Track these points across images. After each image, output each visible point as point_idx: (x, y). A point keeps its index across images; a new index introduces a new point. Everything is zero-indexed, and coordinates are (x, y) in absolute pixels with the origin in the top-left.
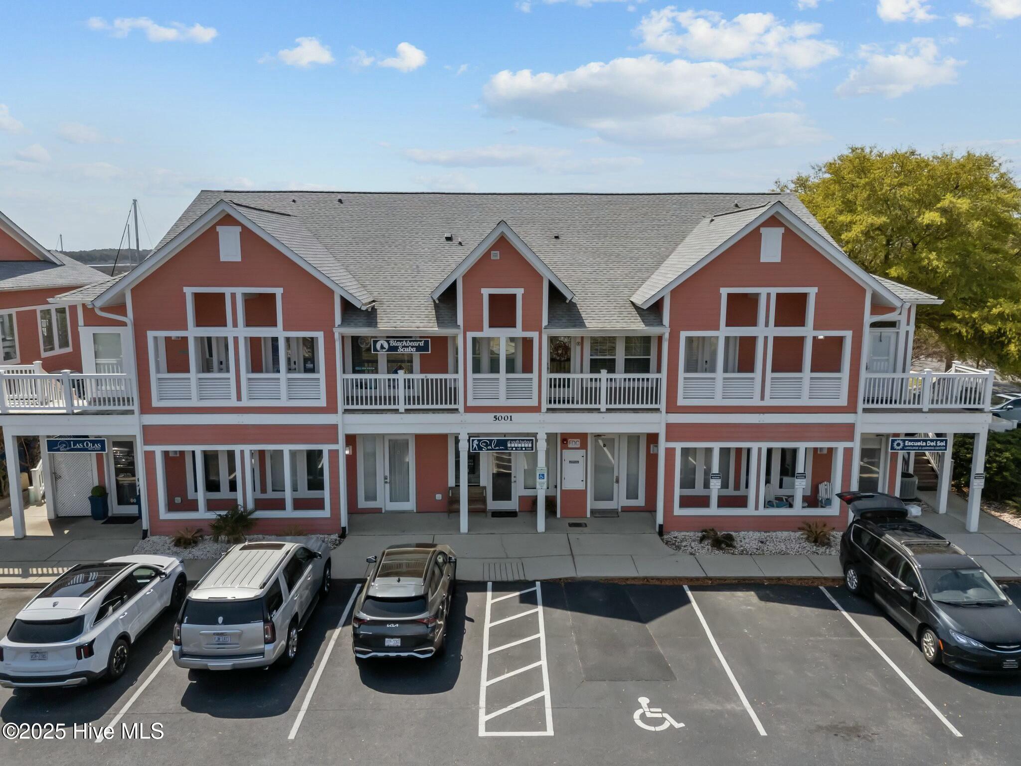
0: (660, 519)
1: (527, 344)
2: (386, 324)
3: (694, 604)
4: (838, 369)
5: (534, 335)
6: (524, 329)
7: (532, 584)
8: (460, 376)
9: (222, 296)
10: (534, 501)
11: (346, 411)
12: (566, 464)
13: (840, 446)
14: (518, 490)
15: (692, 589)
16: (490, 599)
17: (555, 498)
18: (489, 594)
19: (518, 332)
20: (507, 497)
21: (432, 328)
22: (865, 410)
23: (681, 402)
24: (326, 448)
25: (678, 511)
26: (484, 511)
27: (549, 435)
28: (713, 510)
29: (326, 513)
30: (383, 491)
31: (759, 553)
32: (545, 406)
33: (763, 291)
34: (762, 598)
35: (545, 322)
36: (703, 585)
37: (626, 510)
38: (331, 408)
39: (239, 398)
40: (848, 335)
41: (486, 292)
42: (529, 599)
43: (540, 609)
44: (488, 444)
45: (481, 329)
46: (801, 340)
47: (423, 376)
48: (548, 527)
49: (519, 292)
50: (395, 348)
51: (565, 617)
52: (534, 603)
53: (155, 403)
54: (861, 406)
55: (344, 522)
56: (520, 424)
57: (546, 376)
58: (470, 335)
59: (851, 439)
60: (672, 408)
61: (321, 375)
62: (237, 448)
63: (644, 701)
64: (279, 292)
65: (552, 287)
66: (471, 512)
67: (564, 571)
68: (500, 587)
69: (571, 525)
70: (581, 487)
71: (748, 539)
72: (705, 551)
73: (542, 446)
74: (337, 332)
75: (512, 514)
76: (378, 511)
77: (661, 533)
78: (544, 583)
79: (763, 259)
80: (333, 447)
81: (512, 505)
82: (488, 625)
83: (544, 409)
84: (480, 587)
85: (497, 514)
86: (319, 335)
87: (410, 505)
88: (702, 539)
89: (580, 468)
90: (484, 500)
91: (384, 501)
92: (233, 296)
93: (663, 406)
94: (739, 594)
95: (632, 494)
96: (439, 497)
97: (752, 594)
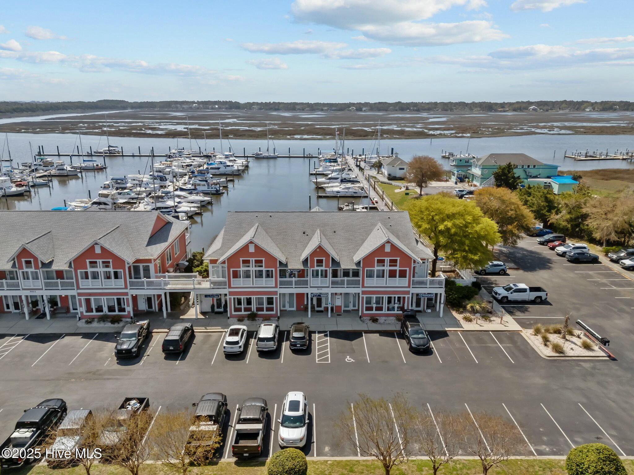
0: (360, 314)
1: (326, 271)
2: (290, 267)
3: (364, 337)
4: (406, 277)
5: (328, 269)
6: (325, 267)
7: (327, 332)
8: (309, 279)
9: (249, 260)
10: (328, 308)
11: (280, 288)
12: (336, 299)
13: (406, 296)
14: (324, 305)
15: (364, 333)
16: (317, 335)
17: (333, 307)
18: (317, 334)
19: (323, 268)
20: (321, 307)
21: (302, 267)
22: (412, 287)
23: (365, 285)
24: (274, 297)
25: (365, 312)
26: (315, 310)
27: (332, 293)
28: (374, 312)
29: (274, 312)
30: (287, 305)
31: (384, 324)
32: (331, 286)
33: (386, 259)
34: (380, 335)
35: (331, 266)
36: (367, 332)
37: (353, 310)
38: (276, 287)
39: (253, 285)
40: (408, 269)
41: (315, 259)
42: (326, 336)
43: (328, 338)
44: (316, 296)
45: (314, 267)
46: (396, 270)
47: (299, 279)
48: (331, 316)
49: (324, 259)
50: (292, 272)
51: (334, 340)
52: (327, 336)
53: (232, 286)
54: (411, 286)
55: (279, 315)
56: (324, 291)
57: (331, 279)
58: (311, 269)
59: (409, 294)
60: (363, 286)
61: (274, 279)
62: (252, 297)
63: (348, 357)
64: (264, 259)
65: (332, 258)
66: (311, 311)
67: (335, 329)
68: (320, 332)
69: (338, 315)
70: (340, 305)
71: (381, 320)
72: (370, 323)
73: (330, 296)
74: (278, 269)
75: (321, 311)
76: (286, 310)
77: (360, 318)
78: (329, 331)
79: (386, 251)
80: (276, 296)
81: (322, 309)
82: (317, 342)
83: (330, 287)
84: (315, 332)
85: (318, 311)
86: (274, 269)
87: (294, 309)
88: (370, 320)
89: (340, 299)
90: (314, 308)
91: (287, 308)
92: (252, 260)
93: (361, 286)
94: (375, 334)
95: (354, 306)
96: (302, 307)
97: (378, 334)
